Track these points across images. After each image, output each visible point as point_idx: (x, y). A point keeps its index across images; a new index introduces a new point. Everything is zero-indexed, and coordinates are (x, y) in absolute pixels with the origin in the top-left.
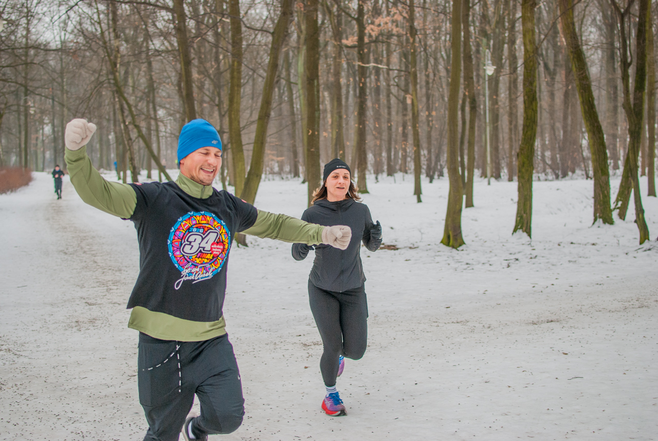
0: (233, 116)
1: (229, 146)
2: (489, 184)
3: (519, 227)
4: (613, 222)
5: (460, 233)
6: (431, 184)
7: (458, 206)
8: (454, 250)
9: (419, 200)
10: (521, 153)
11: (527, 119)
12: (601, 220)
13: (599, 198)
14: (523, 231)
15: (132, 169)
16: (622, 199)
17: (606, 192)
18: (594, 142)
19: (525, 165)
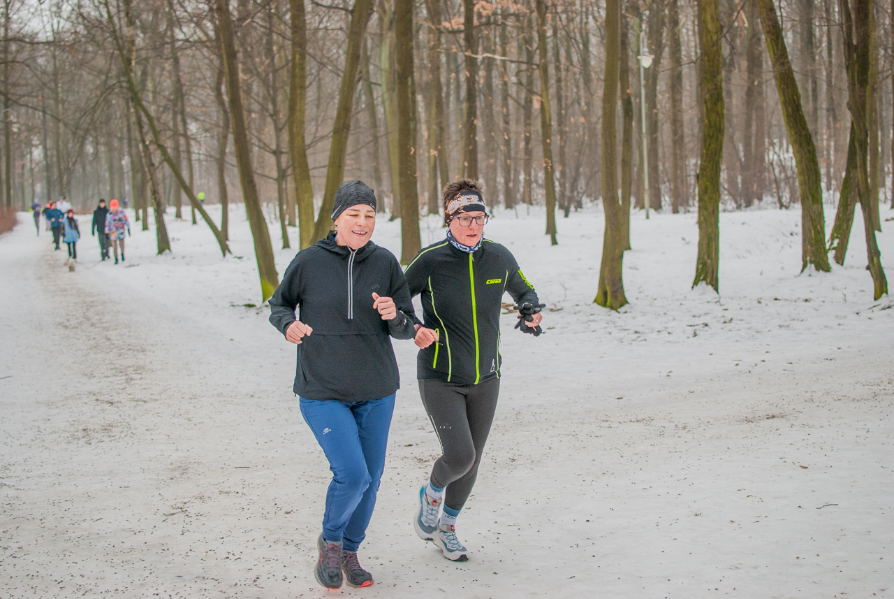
0: (295, 130)
1: (289, 171)
2: (647, 217)
3: (701, 278)
4: (830, 268)
5: (622, 287)
6: (566, 219)
7: (617, 250)
8: (613, 312)
9: (554, 242)
10: (703, 174)
11: (710, 126)
12: (813, 266)
13: (809, 235)
14: (707, 284)
15: (155, 207)
16: (839, 236)
17: (819, 227)
18: (802, 157)
19: (709, 191)
